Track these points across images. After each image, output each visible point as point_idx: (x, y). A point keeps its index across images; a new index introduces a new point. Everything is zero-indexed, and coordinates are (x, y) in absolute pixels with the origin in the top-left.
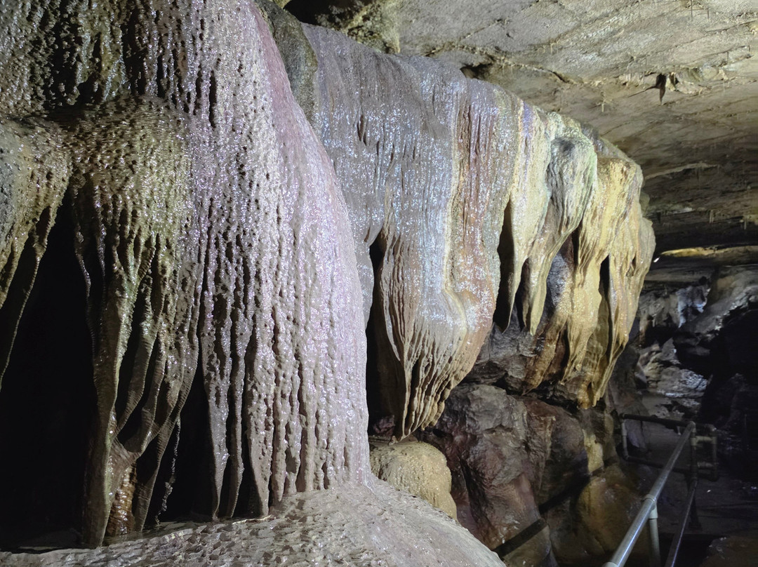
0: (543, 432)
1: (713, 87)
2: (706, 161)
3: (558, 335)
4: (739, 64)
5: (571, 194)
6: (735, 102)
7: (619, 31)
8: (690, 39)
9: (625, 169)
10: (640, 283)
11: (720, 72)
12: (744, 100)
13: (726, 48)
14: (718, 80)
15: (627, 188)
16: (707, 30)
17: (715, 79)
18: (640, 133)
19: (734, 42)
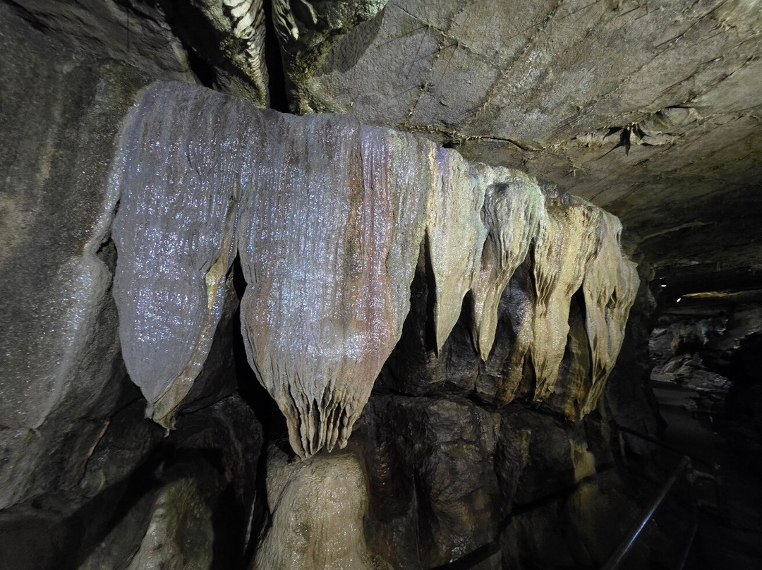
0: (518, 443)
1: (687, 134)
2: (700, 219)
3: (523, 360)
4: (714, 93)
5: (506, 230)
6: (719, 150)
7: (547, 72)
8: (637, 65)
9: (586, 212)
10: (625, 314)
11: (691, 113)
12: (731, 145)
13: (689, 71)
14: (690, 123)
15: (592, 228)
16: (655, 44)
17: (686, 122)
18: (624, 197)
19: (698, 57)
